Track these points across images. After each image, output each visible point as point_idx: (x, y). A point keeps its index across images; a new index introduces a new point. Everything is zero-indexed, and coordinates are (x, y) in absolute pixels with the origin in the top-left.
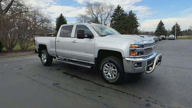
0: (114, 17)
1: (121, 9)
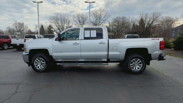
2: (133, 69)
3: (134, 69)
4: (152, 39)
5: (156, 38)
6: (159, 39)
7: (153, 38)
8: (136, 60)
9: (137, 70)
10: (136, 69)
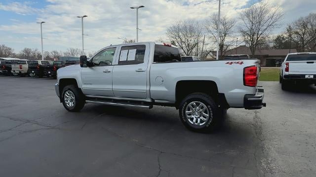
2: (192, 121)
3: (194, 123)
4: (228, 63)
5: (237, 61)
6: (242, 63)
7: (230, 61)
8: (196, 103)
9: (199, 124)
10: (197, 122)
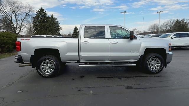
0: (37, 18)
1: (44, 11)
